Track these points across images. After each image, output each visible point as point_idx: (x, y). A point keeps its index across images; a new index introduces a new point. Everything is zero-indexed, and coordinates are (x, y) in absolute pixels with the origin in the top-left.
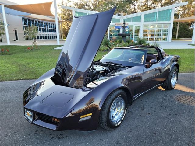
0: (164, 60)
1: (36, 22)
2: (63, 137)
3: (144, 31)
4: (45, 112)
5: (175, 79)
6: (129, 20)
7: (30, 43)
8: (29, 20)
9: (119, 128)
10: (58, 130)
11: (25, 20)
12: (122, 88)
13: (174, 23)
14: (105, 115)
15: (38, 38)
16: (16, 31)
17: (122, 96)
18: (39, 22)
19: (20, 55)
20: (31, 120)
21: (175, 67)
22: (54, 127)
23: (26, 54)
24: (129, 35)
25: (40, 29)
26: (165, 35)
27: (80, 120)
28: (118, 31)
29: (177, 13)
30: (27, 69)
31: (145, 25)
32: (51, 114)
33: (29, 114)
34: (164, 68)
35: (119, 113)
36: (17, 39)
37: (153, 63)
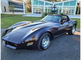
0: (70, 21)
1: (15, 3)
2: (20, 53)
3: (64, 10)
4: (10, 41)
5: (74, 30)
6: (57, 4)
7: (11, 13)
8: (11, 3)
9: (46, 50)
10: (16, 49)
11: (9, 2)
12: (48, 32)
13: (77, 7)
14: (39, 43)
15: (15, 11)
16: (5, 7)
17: (48, 36)
18: (16, 4)
19: (6, 18)
20: (5, 45)
21: (75, 25)
22: (14, 48)
23: (9, 18)
24: (56, 11)
25: (15, 7)
26: (72, 12)
27: (27, 45)
28: (52, 9)
29: (79, 3)
30: (8, 24)
31: (64, 7)
32: (13, 42)
33: (4, 42)
34: (69, 25)
35: (47, 43)
36: (5, 11)
37: (64, 22)
